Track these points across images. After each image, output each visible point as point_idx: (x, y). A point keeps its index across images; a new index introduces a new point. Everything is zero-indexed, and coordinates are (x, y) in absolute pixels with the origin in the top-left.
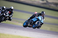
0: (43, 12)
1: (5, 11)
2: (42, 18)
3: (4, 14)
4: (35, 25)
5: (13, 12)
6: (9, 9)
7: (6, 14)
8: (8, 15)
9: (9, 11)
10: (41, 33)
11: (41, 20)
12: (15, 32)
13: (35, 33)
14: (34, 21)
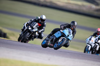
0: (73, 22)
1: (32, 22)
2: (69, 32)
3: (30, 28)
4: (57, 43)
5: (45, 24)
6: (39, 19)
7: (33, 28)
8: (36, 30)
9: (39, 23)
10: (94, 61)
11: (68, 36)
12: (49, 60)
13: (84, 61)
14: (57, 37)
